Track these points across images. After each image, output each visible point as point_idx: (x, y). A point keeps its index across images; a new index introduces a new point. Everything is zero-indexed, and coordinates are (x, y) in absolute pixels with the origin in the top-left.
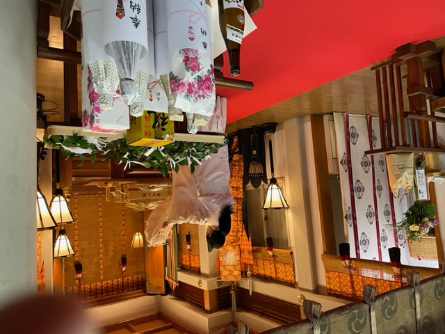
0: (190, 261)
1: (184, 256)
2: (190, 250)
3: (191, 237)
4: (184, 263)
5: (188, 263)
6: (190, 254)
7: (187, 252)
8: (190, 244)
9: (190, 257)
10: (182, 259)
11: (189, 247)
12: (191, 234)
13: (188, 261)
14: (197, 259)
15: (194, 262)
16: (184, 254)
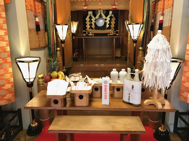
0: (35, 5)
1: (40, 11)
2: (36, 17)
3: (35, 30)
4: (40, 4)
5: (37, 4)
6: (35, 12)
7: (38, 14)
8: (36, 22)
9: (35, 9)
10: (42, 9)
11: (37, 20)
12: (36, 31)
13: (36, 6)
14: (28, 7)
15: (31, 4)
16: (40, 13)
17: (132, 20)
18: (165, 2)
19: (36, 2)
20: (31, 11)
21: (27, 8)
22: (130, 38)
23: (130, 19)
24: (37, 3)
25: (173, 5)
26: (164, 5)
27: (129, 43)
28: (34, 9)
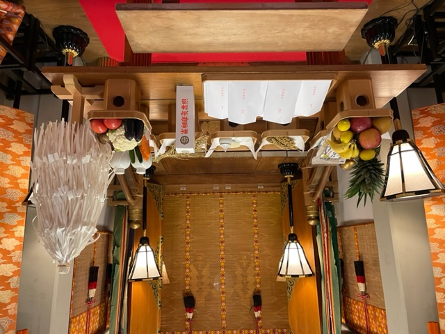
0: (367, 319)
1: (355, 307)
2: (365, 294)
3: (365, 264)
4: (356, 321)
5: (363, 323)
6: (366, 304)
7: (360, 299)
8: (363, 281)
9: (366, 311)
10: (352, 312)
11: (361, 287)
12: (364, 260)
13: (364, 318)
14: (381, 315)
15: (376, 322)
16: (355, 302)
17: (154, 288)
18: (85, 328)
19: (365, 326)
20: (374, 307)
21: (382, 311)
22: (158, 248)
23: (159, 288)
24: (362, 325)
25: (70, 322)
26: (88, 322)
27: (161, 237)
28: (370, 312)
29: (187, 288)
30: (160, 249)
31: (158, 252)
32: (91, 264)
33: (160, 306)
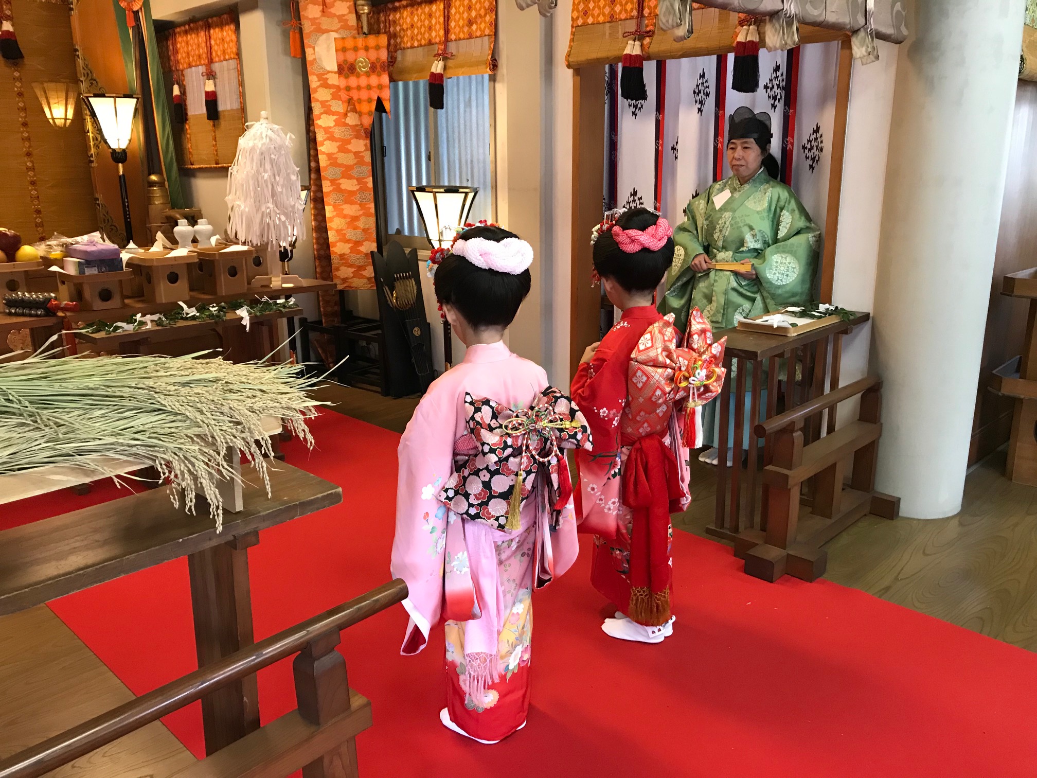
17: (93, 81)
22: (97, 146)
23: (82, 79)
27: (94, 165)
29: (17, 74)
30: (92, 144)
31: (95, 139)
32: (219, 124)
33: (76, 50)
